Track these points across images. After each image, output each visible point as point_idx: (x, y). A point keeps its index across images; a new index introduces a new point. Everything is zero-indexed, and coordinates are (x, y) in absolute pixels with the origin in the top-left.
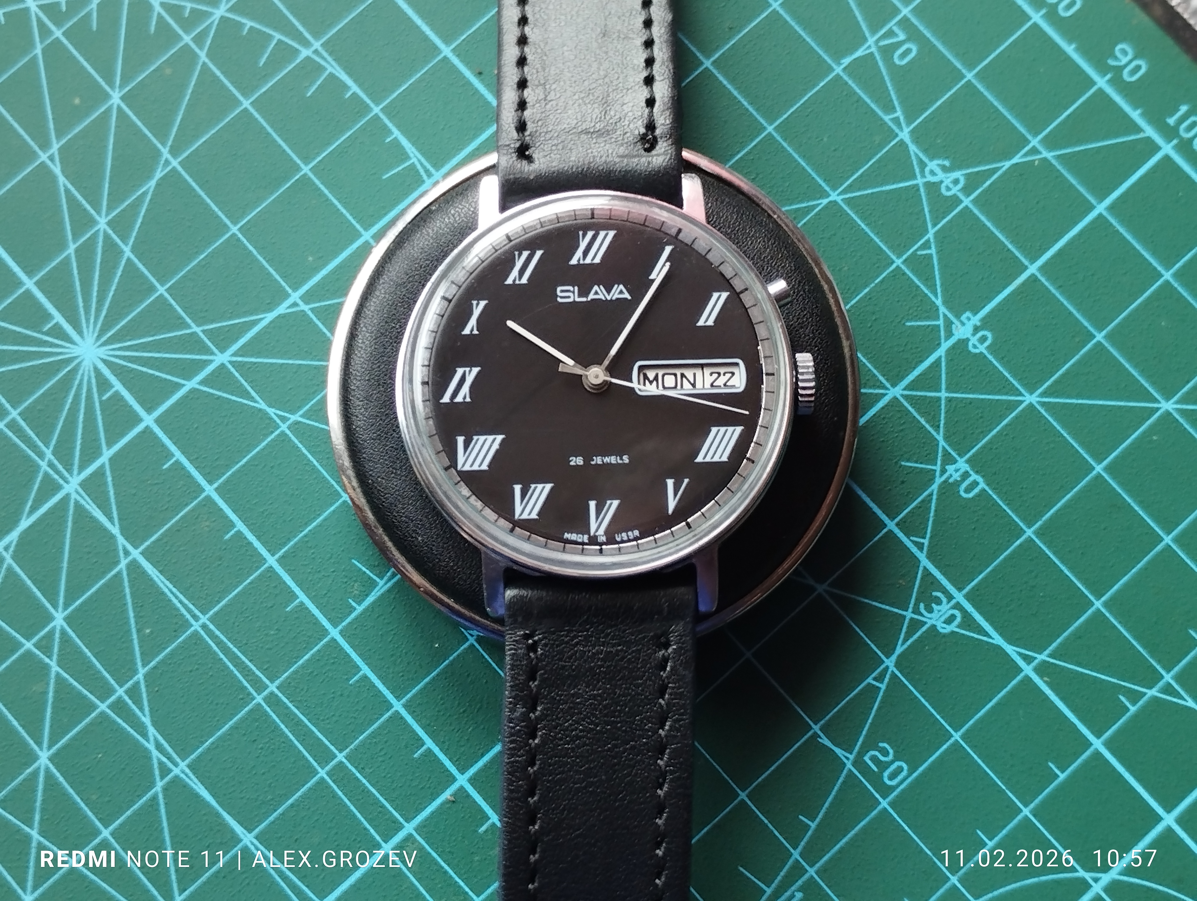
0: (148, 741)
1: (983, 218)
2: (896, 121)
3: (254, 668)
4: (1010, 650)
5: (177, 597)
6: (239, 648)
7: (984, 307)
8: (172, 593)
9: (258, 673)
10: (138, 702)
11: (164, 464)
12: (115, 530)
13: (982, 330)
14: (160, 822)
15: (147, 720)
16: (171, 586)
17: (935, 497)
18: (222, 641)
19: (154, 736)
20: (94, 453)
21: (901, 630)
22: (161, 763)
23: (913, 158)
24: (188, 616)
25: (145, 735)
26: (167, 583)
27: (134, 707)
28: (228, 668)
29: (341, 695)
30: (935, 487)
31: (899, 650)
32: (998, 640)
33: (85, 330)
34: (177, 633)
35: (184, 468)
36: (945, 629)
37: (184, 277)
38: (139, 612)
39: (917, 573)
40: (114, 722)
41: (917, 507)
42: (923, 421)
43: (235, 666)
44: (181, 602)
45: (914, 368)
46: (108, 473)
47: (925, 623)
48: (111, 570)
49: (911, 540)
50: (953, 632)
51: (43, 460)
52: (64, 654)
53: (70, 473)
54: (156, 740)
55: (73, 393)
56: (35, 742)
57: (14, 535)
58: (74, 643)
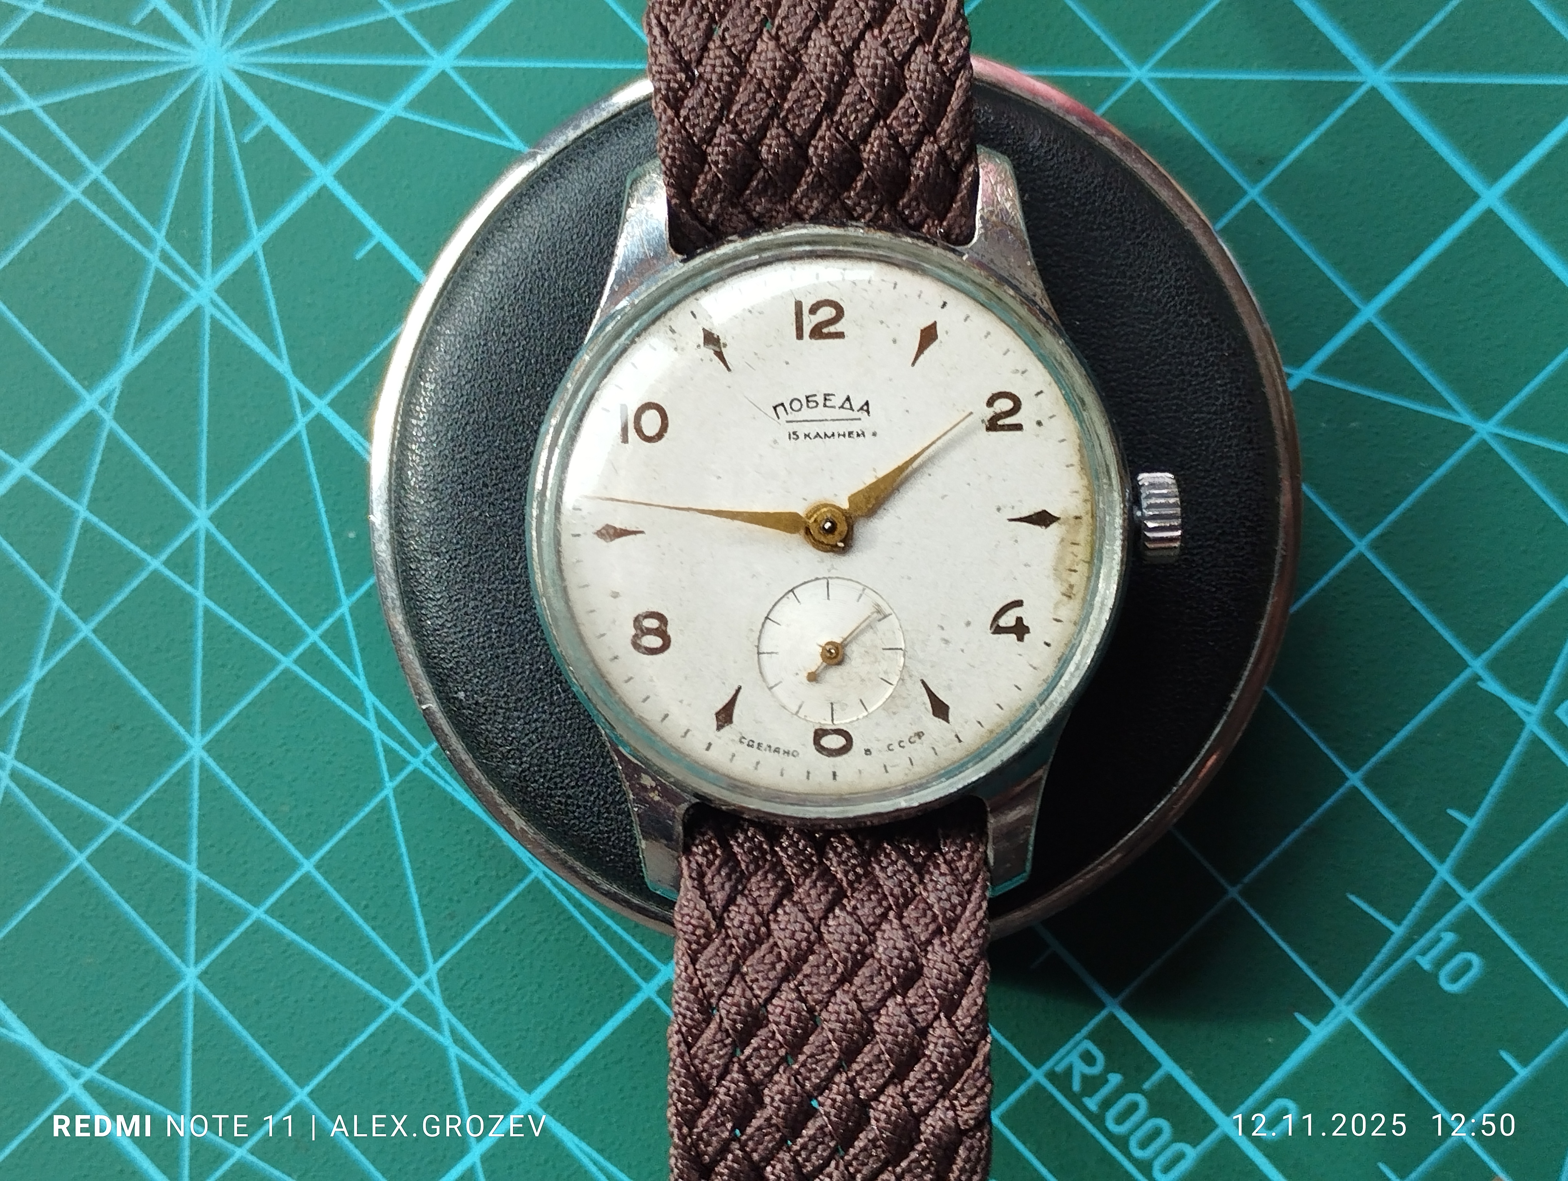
10: (344, 654)
12: (283, 367)
14: (395, 846)
15: (361, 682)
19: (376, 708)
20: (236, 235)
22: (388, 750)
25: (360, 707)
27: (338, 661)
33: (203, 21)
38: (335, 503)
40: (307, 685)
46: (263, 268)
48: (280, 434)
51: (152, 251)
52: (215, 577)
53: (200, 271)
54: (378, 714)
55: (192, 133)
56: (181, 723)
57: (114, 381)
58: (230, 558)
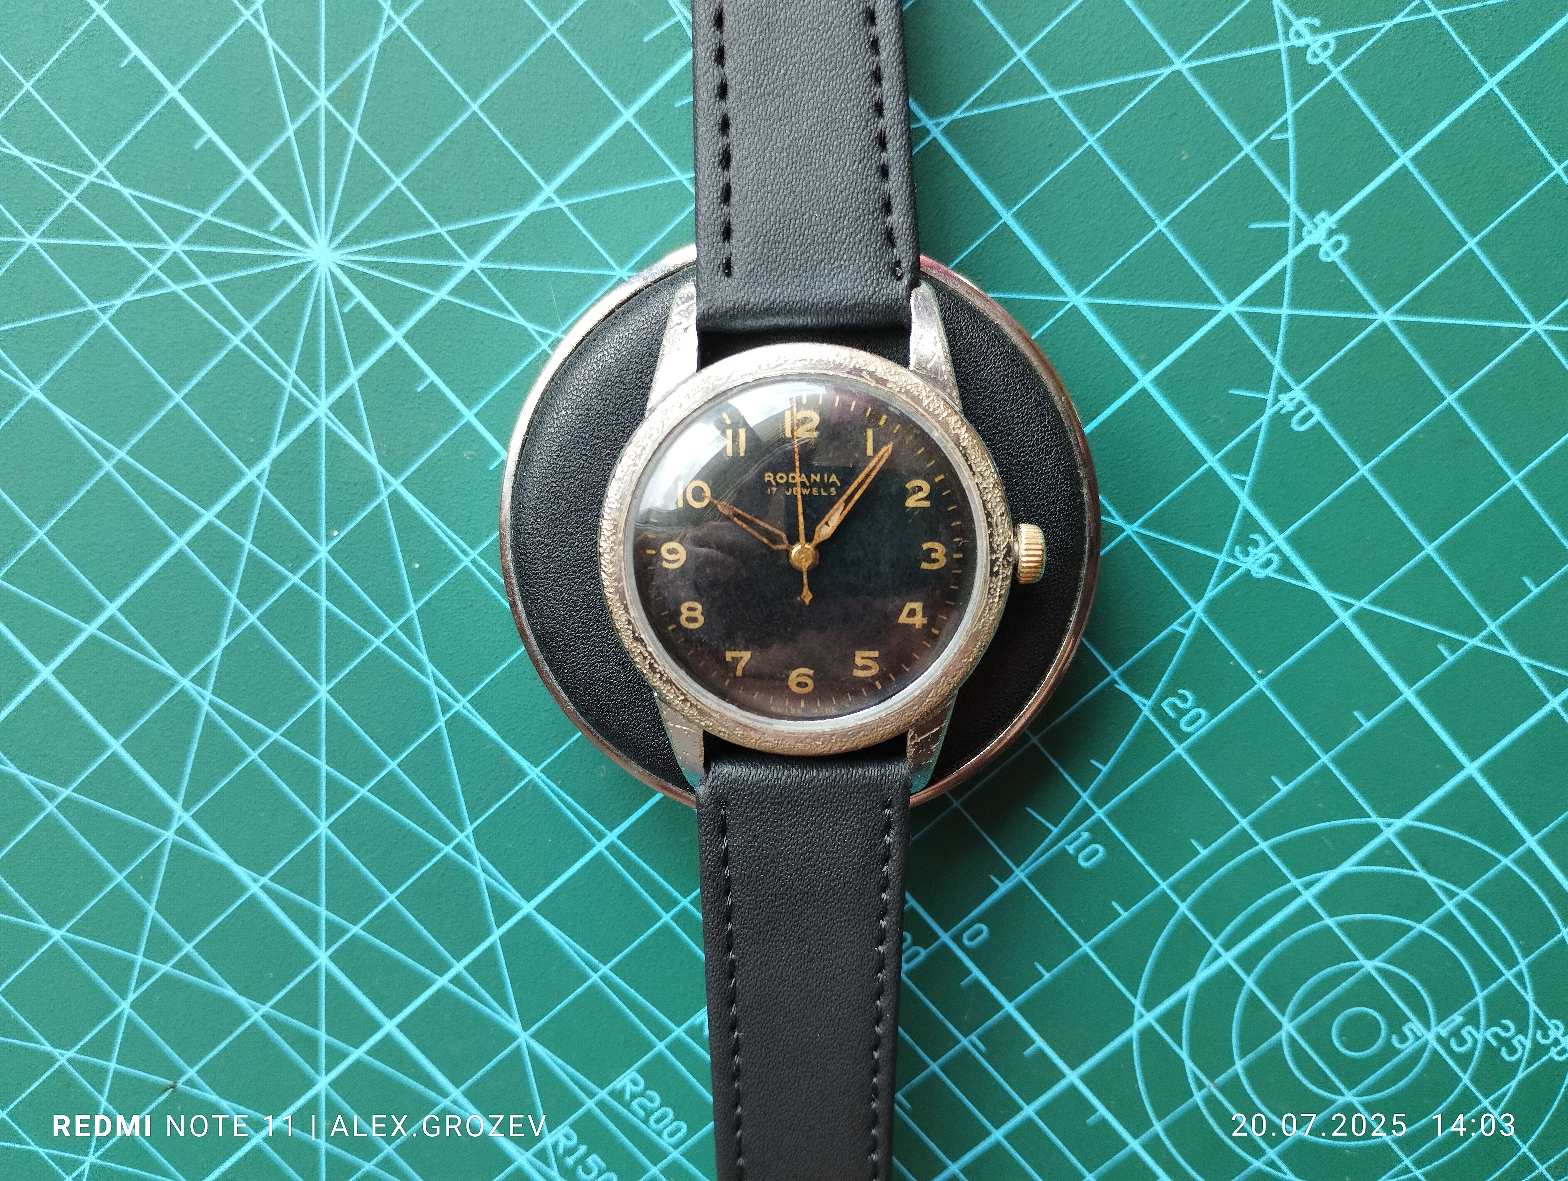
0: (426, 676)
4: (1329, 597)
5: (443, 531)
7: (1342, 206)
8: (438, 526)
10: (413, 639)
11: (418, 386)
12: (372, 458)
13: (1337, 234)
15: (423, 656)
16: (436, 519)
17: (1263, 430)
18: (495, 578)
19: (433, 671)
20: (341, 373)
21: (1212, 573)
22: (441, 698)
23: (1278, 15)
24: (457, 551)
25: (423, 671)
26: (432, 516)
27: (409, 643)
30: (1265, 419)
31: (1210, 594)
32: (1316, 586)
34: (447, 569)
35: (439, 391)
36: (1260, 574)
37: (421, 166)
38: (405, 544)
39: (1235, 514)
40: (391, 657)
41: (1245, 440)
42: (1258, 343)
44: (448, 535)
45: (1254, 280)
46: (359, 396)
47: (1239, 567)
48: (370, 500)
49: (1233, 478)
50: (1269, 579)
51: (287, 380)
52: (332, 589)
53: (318, 396)
54: (434, 676)
55: (310, 305)
56: (313, 677)
57: (266, 463)
58: (342, 578)
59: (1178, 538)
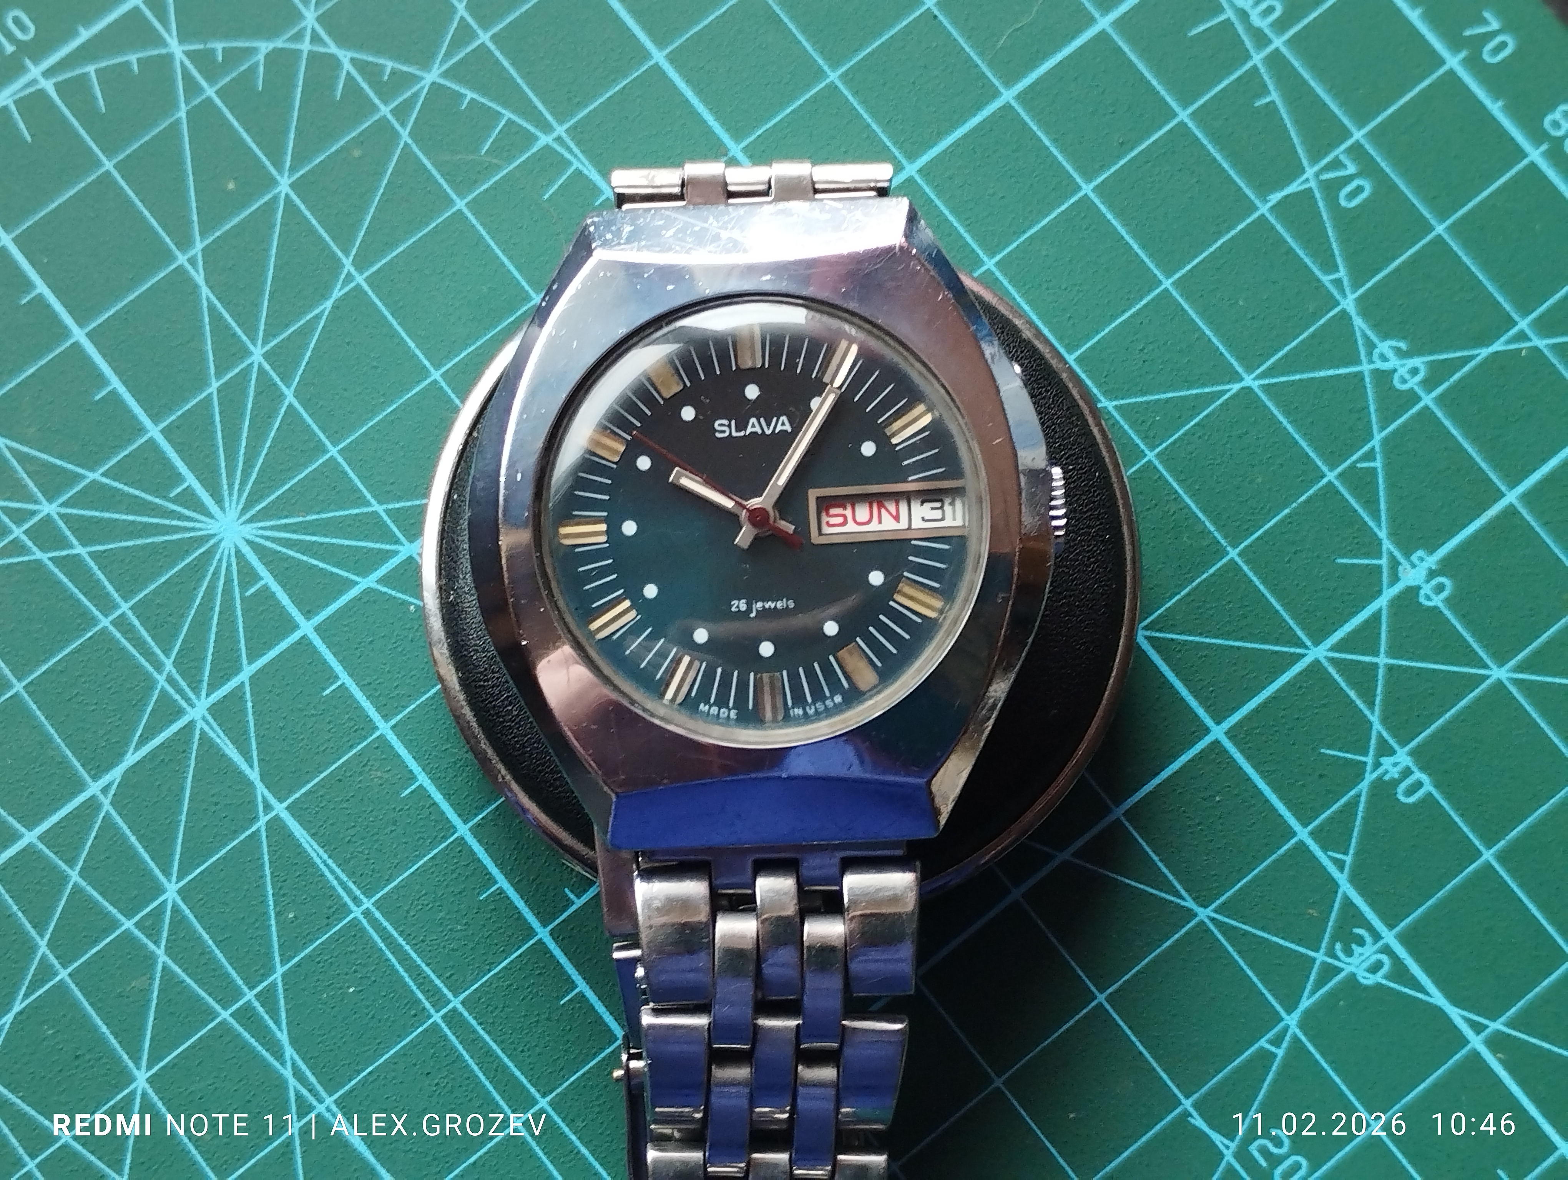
0: (283, 1064)
1: (1447, 423)
2: (1338, 283)
3: (433, 976)
4: (1455, 1014)
5: (332, 872)
6: (413, 946)
7: (1443, 544)
8: (327, 866)
9: (438, 982)
10: (274, 1013)
11: (324, 689)
12: (254, 775)
13: (1439, 575)
15: (283, 1037)
16: (325, 857)
17: (1363, 799)
18: (391, 936)
19: (292, 1059)
20: (229, 667)
21: (1308, 977)
22: (298, 1095)
23: (1358, 334)
24: (347, 899)
25: (280, 1057)
26: (321, 851)
27: (266, 1017)
28: (397, 971)
29: (548, 1019)
30: (1364, 786)
31: (1305, 1003)
32: (1438, 998)
33: (226, 498)
34: (330, 919)
35: (351, 696)
36: (1368, 980)
37: (365, 434)
38: (281, 888)
39: (1334, 901)
40: (239, 1036)
41: (1340, 811)
42: (1352, 694)
43: (406, 971)
44: (337, 878)
45: (1346, 622)
46: (248, 696)
47: (1341, 970)
48: (243, 829)
49: (1329, 857)
50: (1379, 986)
51: (160, 672)
52: (175, 940)
53: (197, 693)
54: (294, 1065)
55: (205, 584)
56: (130, 1058)
57: (116, 774)
58: (190, 925)
59: (1263, 929)
